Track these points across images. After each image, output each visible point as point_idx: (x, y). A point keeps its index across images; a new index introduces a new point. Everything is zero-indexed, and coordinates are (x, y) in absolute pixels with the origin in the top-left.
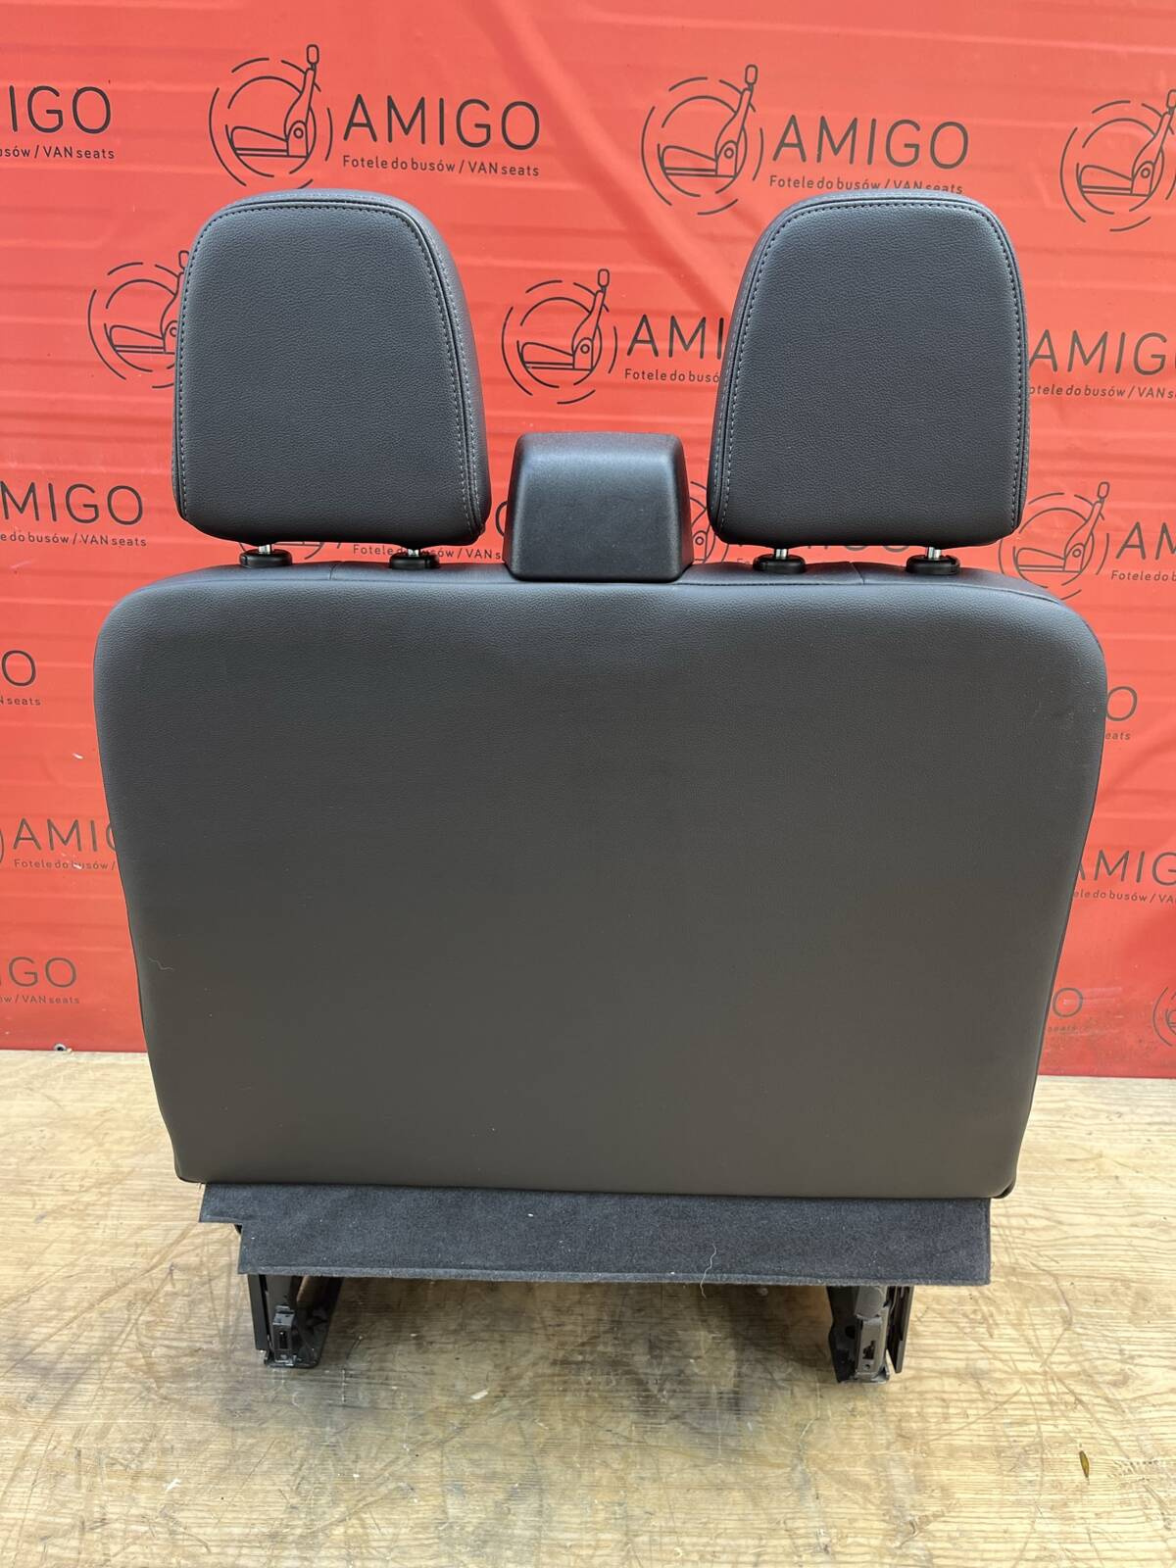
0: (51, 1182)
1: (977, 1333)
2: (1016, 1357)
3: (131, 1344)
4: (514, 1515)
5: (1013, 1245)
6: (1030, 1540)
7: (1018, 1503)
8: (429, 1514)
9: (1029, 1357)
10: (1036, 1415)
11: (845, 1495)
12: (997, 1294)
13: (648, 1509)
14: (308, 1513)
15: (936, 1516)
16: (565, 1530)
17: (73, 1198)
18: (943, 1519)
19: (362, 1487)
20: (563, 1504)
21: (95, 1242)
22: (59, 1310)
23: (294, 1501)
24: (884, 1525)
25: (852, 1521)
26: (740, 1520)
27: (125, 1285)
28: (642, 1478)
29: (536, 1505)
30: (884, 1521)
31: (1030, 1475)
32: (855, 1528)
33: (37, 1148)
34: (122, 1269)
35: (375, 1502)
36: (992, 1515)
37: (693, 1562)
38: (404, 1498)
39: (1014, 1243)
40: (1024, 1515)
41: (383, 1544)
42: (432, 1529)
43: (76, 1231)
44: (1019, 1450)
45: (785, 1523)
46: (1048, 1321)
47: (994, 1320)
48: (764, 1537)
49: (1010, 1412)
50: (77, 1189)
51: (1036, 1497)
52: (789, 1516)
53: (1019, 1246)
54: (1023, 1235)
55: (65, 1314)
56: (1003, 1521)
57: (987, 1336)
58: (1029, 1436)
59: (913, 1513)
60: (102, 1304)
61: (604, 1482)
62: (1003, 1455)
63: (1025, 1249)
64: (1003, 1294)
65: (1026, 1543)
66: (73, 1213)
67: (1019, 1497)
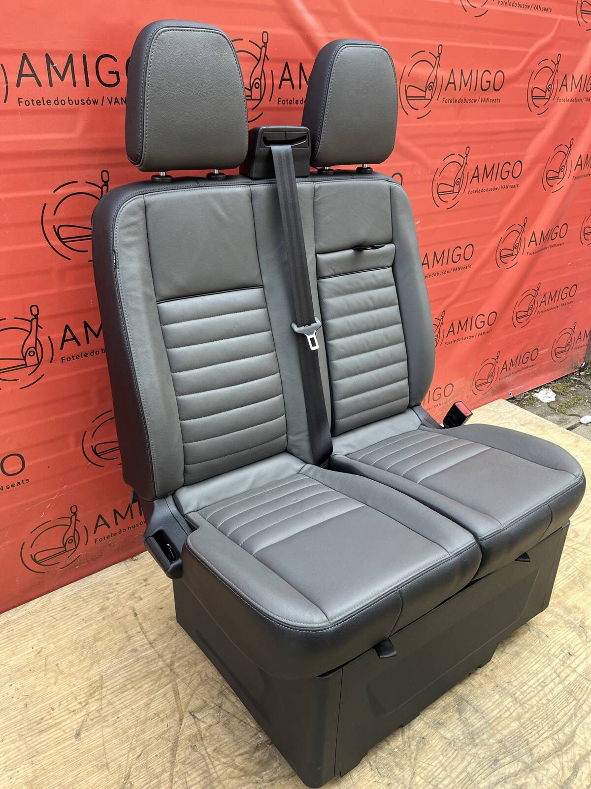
0: (56, 712)
3: (220, 767)
4: (469, 719)
8: (441, 743)
11: (554, 630)
13: (507, 681)
14: (397, 782)
15: (584, 619)
16: (492, 711)
17: (83, 713)
18: (586, 618)
19: (405, 752)
20: (480, 701)
21: (130, 728)
22: (157, 777)
23: (386, 781)
24: (574, 633)
25: (565, 637)
26: (536, 663)
27: (176, 740)
28: (492, 670)
29: (472, 709)
30: (573, 631)
32: (569, 640)
33: (21, 697)
34: (164, 732)
35: (416, 755)
38: (425, 744)
42: (449, 749)
43: (110, 729)
45: (549, 653)
48: (549, 664)
50: (79, 706)
52: (548, 650)
55: (163, 777)
59: (577, 622)
60: (177, 758)
61: (482, 681)
66: (94, 721)
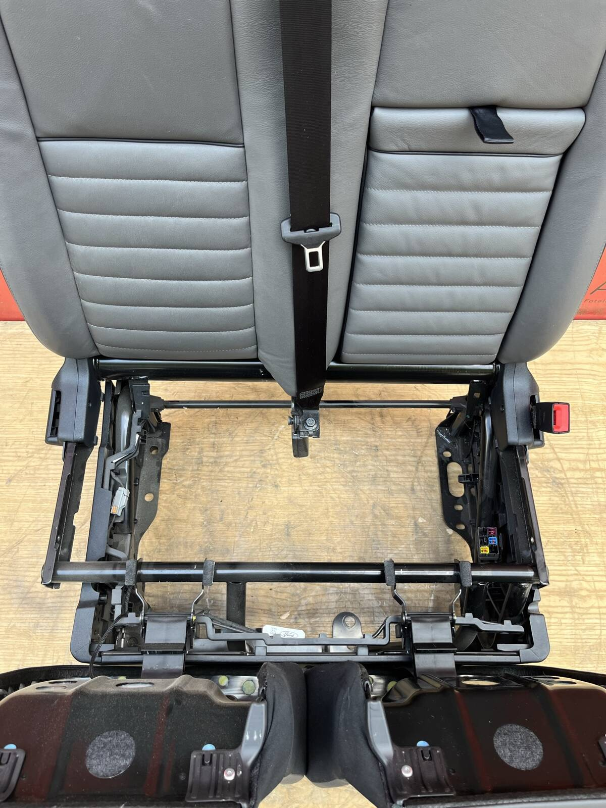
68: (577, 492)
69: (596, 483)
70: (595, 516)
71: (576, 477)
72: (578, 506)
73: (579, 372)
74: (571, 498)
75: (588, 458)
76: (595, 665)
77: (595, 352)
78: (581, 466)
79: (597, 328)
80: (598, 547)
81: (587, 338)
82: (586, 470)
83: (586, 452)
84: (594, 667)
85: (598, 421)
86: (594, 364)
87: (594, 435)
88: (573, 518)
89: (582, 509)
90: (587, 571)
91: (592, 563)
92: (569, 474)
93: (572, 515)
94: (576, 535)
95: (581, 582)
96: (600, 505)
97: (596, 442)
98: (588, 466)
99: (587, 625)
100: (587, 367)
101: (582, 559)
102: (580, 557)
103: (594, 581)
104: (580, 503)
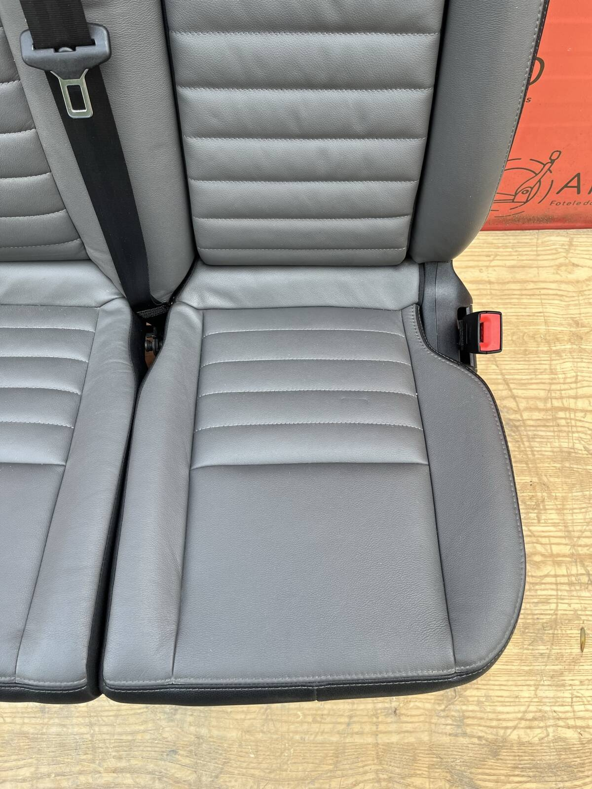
1: (529, 518)
2: (554, 540)
5: (574, 429)
6: (532, 704)
7: (530, 673)
9: (563, 541)
10: (557, 595)
12: (552, 479)
31: (542, 649)
36: (510, 683)
37: (308, 723)
39: (576, 426)
40: (532, 683)
41: (111, 713)
44: (539, 626)
46: (584, 505)
47: (544, 506)
49: (539, 593)
51: (543, 667)
53: (580, 429)
54: (584, 418)
56: (516, 688)
57: (535, 521)
58: (549, 614)
62: (527, 631)
63: (583, 432)
64: (556, 480)
65: (529, 706)
67: (531, 668)
68: (534, 437)
69: (558, 426)
70: (555, 465)
71: (534, 417)
72: (535, 453)
73: (543, 292)
74: (527, 444)
75: (549, 395)
76: (549, 647)
77: (563, 268)
78: (541, 405)
79: (568, 239)
80: (557, 503)
81: (554, 252)
82: (546, 410)
83: (548, 388)
84: (547, 649)
85: (564, 351)
86: (562, 282)
87: (558, 367)
88: (529, 467)
89: (540, 456)
90: (543, 532)
91: (550, 521)
92: (526, 415)
93: (527, 464)
94: (531, 488)
95: (535, 545)
96: (562, 452)
97: (560, 376)
98: (549, 405)
99: (541, 597)
100: (553, 286)
101: (537, 516)
102: (535, 515)
103: (551, 544)
104: (537, 449)
